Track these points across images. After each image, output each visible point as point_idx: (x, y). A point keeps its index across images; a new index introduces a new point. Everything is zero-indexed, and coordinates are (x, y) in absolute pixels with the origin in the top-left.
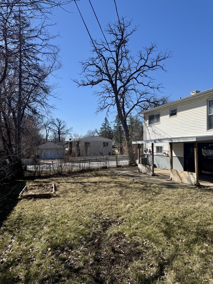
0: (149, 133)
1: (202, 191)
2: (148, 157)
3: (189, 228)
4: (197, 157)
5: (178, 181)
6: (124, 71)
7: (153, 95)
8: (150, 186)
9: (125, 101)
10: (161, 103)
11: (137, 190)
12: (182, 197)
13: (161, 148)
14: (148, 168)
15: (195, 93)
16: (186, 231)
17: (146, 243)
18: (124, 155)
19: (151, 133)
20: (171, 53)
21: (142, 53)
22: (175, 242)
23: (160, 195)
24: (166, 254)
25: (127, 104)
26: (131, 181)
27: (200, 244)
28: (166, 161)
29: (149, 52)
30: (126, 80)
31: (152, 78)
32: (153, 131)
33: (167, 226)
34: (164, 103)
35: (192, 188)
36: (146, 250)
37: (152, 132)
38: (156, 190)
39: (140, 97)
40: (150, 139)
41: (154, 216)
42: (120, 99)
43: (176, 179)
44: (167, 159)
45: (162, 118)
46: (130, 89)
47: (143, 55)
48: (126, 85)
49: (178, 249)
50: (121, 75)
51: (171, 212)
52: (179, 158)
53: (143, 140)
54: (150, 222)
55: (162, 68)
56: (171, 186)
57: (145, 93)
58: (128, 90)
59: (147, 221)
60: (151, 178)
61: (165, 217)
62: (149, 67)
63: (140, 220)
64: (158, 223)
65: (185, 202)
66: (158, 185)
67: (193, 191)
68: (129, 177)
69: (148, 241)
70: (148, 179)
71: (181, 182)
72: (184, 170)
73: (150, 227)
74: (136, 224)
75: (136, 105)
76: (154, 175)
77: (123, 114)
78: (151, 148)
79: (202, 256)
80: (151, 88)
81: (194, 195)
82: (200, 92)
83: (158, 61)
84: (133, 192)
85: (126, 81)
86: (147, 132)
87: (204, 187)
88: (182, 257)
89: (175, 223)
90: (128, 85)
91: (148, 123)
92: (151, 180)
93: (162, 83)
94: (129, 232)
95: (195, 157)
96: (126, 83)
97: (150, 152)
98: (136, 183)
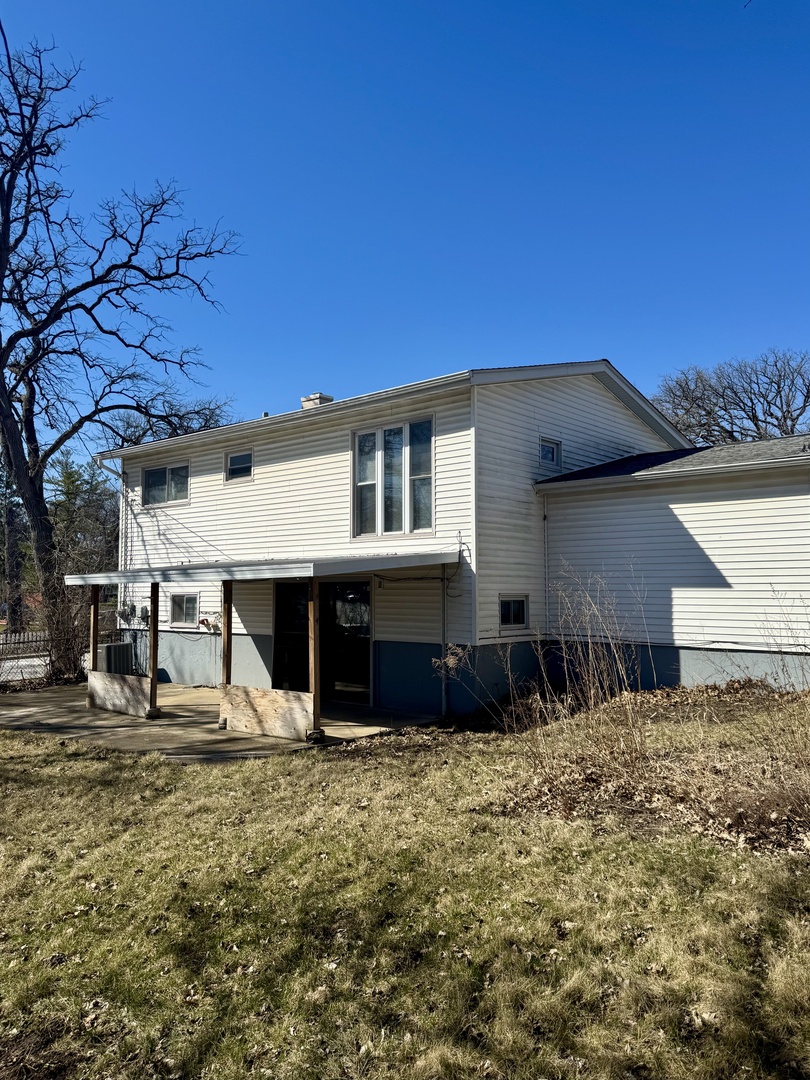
0: (143, 541)
1: (329, 760)
2: (135, 641)
3: (273, 912)
4: (318, 633)
5: (248, 731)
6: (35, 268)
7: (161, 390)
8: (132, 767)
9: (38, 396)
10: (195, 425)
11: (77, 789)
12: (257, 792)
13: (192, 600)
14: (132, 689)
15: (317, 401)
16: (262, 926)
17: (96, 1018)
18: (29, 635)
19: (152, 543)
20: (234, 239)
21: (117, 212)
22: (220, 983)
23: (171, 798)
24: (177, 1042)
25: (46, 409)
26: (51, 750)
27: (310, 967)
28: (208, 653)
29: (147, 217)
30: (47, 308)
31: (159, 321)
32: (159, 534)
33: (191, 924)
34: (206, 427)
35: (296, 751)
36: (91, 1047)
37: (157, 537)
38: (158, 778)
39: (107, 390)
40: (146, 567)
41: (141, 891)
42: (15, 387)
43: (241, 723)
44: (213, 643)
45: (195, 483)
46: (65, 349)
47: (122, 224)
48: (46, 332)
49: (226, 1009)
50: (24, 283)
51: (212, 862)
52: (259, 640)
53: (115, 568)
54: (120, 920)
55: (200, 288)
56: (220, 752)
57: (130, 377)
58: (54, 351)
59: (109, 916)
60: (144, 731)
61: (184, 885)
62: (147, 275)
63: (76, 917)
64: (154, 918)
65: (268, 813)
66: (168, 754)
67: (298, 763)
68: (44, 735)
69: (107, 1005)
70: (130, 733)
71: (260, 732)
72: (275, 686)
73: (121, 941)
74: (55, 942)
75: (89, 418)
76: (156, 714)
77: (26, 452)
78: (149, 603)
79: (314, 1012)
80: (156, 359)
81: (300, 778)
82: (332, 400)
83: (184, 258)
84: (56, 799)
85: (45, 312)
86: (136, 534)
87: (338, 741)
88: (241, 1040)
89: (222, 904)
90: (54, 329)
91: (139, 500)
92: (144, 735)
93: (200, 346)
94: (22, 984)
95: (311, 634)
96: (46, 324)
97: (144, 618)
98: (76, 755)
